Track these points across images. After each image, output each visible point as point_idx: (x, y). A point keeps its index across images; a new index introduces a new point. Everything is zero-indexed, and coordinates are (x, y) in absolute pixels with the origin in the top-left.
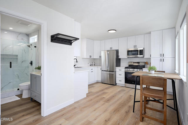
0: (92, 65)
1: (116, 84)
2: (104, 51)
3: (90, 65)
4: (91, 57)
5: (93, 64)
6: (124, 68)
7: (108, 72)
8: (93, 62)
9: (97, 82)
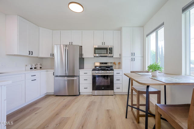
0: (35, 68)
1: (80, 93)
2: (59, 46)
3: (31, 69)
4: (31, 53)
5: (39, 66)
6: (92, 70)
7: (66, 78)
8: (39, 64)
9: (48, 96)
